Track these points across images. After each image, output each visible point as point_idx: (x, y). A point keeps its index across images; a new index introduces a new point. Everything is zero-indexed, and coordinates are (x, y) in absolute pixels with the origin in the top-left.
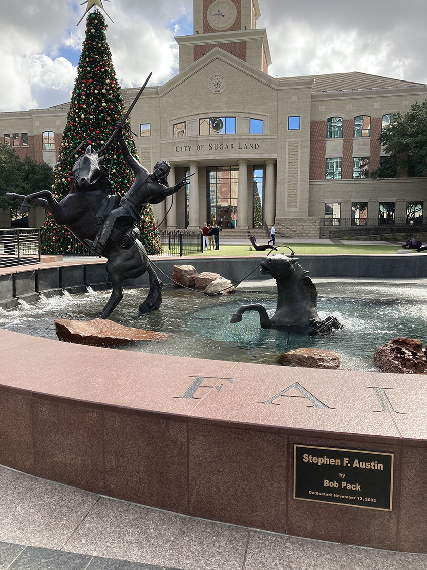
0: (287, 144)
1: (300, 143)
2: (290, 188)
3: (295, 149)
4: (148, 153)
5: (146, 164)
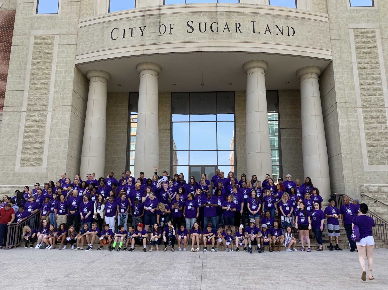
0: (352, 33)
1: (377, 31)
2: (369, 120)
3: (369, 42)
4: (50, 44)
5: (42, 67)
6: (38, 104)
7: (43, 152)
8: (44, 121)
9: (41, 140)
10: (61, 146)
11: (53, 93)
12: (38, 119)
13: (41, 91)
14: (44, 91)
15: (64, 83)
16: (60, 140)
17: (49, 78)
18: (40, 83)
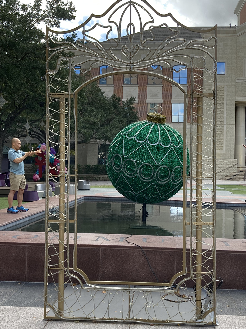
4: (222, 91)
5: (219, 103)
6: (219, 121)
7: (223, 144)
8: (223, 129)
9: (222, 138)
10: (231, 141)
11: (226, 116)
12: (220, 128)
13: (220, 114)
14: (221, 115)
15: (231, 111)
16: (231, 138)
17: (223, 108)
18: (219, 110)
